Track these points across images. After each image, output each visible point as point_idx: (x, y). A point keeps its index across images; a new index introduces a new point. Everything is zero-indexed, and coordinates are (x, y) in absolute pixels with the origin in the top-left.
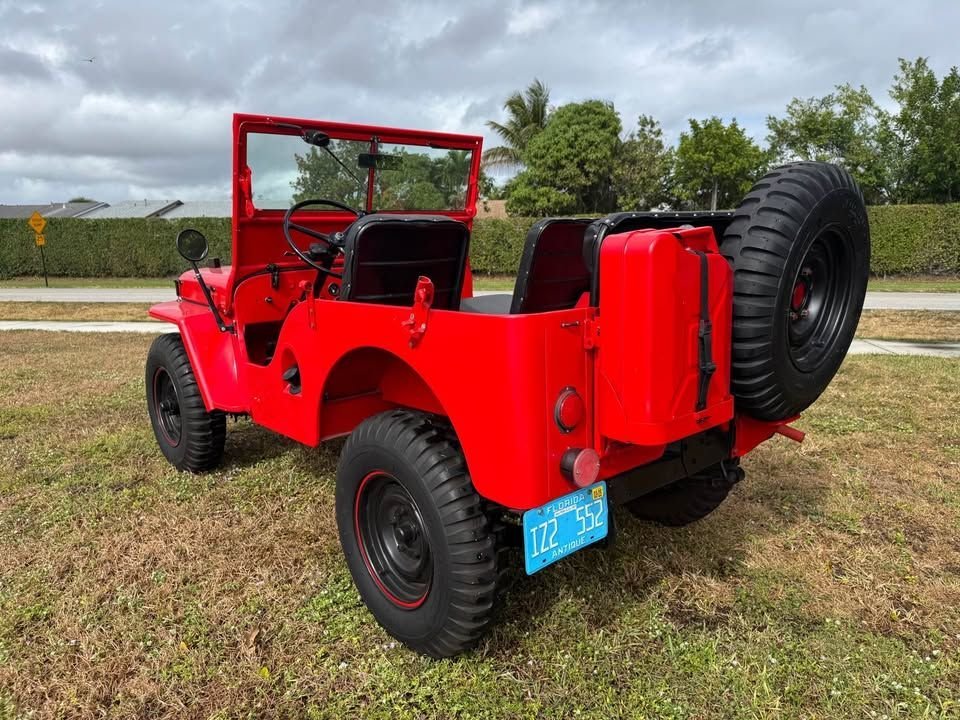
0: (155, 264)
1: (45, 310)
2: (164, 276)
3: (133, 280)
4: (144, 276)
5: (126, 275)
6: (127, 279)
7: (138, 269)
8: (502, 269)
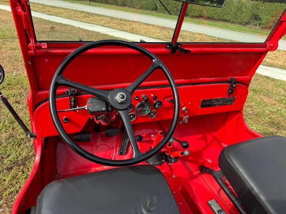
0: (121, 2)
1: (83, 15)
2: (123, 6)
3: (114, 6)
4: (117, 5)
5: (112, 4)
6: (112, 6)
7: (116, 3)
8: (236, 21)
